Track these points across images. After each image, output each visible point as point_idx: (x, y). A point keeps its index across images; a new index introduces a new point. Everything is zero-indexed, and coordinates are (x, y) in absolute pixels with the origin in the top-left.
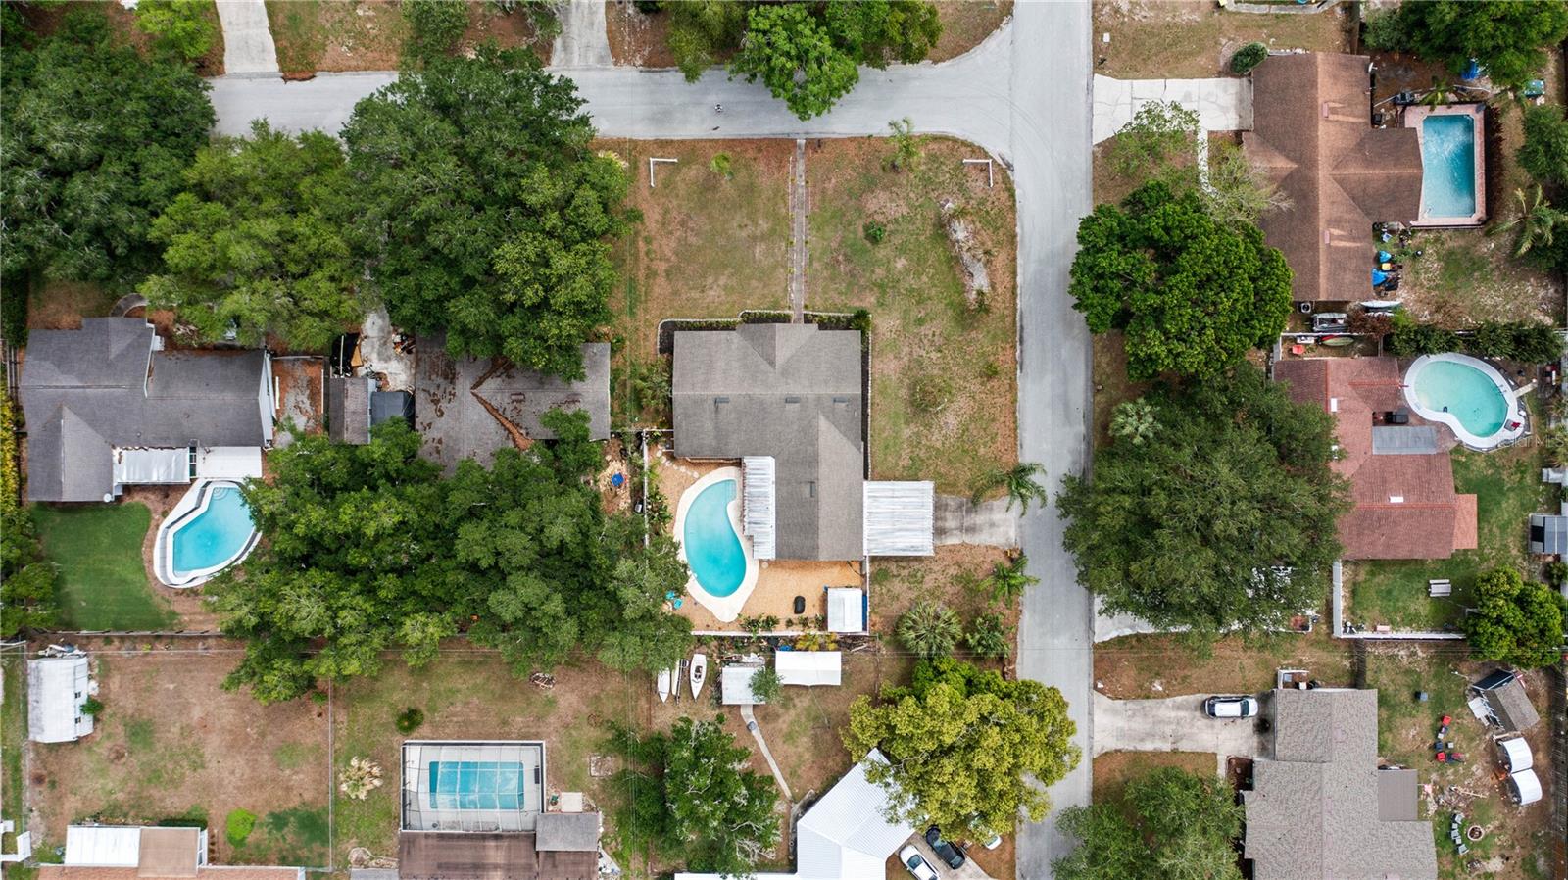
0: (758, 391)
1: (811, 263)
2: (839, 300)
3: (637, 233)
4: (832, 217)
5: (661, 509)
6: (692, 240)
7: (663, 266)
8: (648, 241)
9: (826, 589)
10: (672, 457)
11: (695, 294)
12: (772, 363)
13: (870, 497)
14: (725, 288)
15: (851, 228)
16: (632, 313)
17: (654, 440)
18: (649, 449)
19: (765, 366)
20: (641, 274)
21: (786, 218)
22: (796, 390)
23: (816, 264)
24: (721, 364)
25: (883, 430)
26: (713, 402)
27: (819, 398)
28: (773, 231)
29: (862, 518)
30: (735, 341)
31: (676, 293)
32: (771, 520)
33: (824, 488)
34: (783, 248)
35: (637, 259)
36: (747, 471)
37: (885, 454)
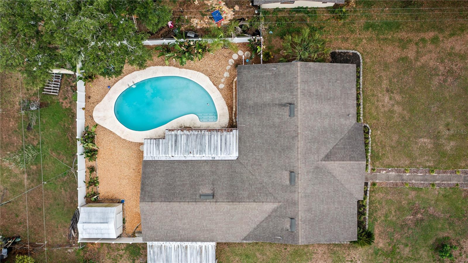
0: (301, 144)
1: (413, 189)
2: (380, 214)
3: (441, 30)
4: (457, 208)
5: (190, 54)
6: (436, 81)
7: (411, 54)
8: (435, 40)
9: (122, 202)
10: (238, 64)
11: (385, 84)
12: (328, 158)
13: (201, 248)
14: (392, 112)
15: (446, 225)
16: (368, 27)
17: (252, 47)
18: (244, 44)
19: (324, 151)
20: (403, 35)
21: (456, 166)
22: (302, 181)
23: (413, 194)
24: (326, 108)
25: (263, 254)
26: (290, 101)
27: (295, 204)
28: (444, 154)
29: (182, 240)
30: (348, 122)
31: (386, 66)
32: (179, 157)
33: (208, 206)
34: (428, 164)
35: (418, 30)
36: (225, 133)
37: (241, 255)
